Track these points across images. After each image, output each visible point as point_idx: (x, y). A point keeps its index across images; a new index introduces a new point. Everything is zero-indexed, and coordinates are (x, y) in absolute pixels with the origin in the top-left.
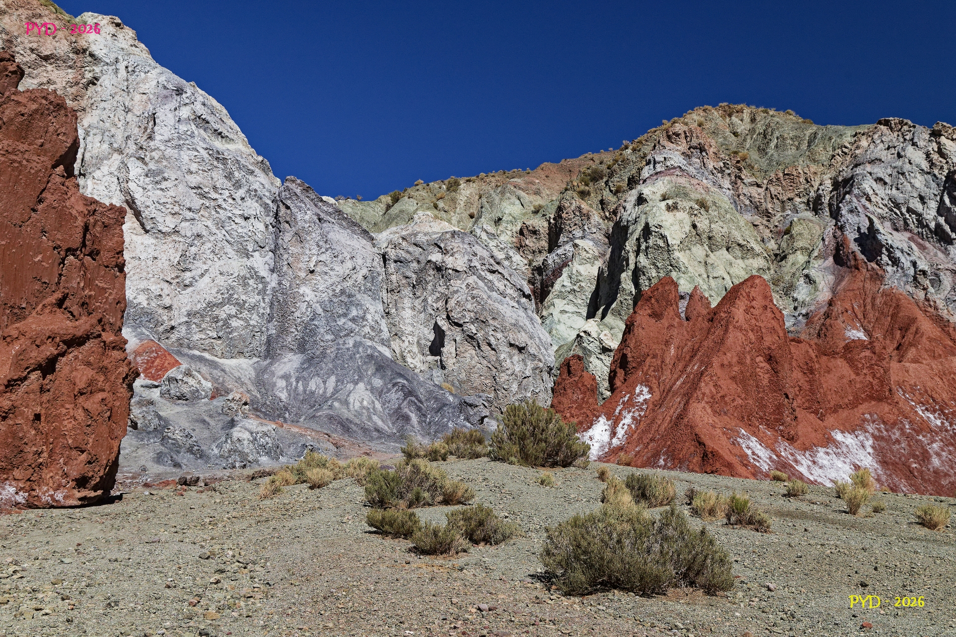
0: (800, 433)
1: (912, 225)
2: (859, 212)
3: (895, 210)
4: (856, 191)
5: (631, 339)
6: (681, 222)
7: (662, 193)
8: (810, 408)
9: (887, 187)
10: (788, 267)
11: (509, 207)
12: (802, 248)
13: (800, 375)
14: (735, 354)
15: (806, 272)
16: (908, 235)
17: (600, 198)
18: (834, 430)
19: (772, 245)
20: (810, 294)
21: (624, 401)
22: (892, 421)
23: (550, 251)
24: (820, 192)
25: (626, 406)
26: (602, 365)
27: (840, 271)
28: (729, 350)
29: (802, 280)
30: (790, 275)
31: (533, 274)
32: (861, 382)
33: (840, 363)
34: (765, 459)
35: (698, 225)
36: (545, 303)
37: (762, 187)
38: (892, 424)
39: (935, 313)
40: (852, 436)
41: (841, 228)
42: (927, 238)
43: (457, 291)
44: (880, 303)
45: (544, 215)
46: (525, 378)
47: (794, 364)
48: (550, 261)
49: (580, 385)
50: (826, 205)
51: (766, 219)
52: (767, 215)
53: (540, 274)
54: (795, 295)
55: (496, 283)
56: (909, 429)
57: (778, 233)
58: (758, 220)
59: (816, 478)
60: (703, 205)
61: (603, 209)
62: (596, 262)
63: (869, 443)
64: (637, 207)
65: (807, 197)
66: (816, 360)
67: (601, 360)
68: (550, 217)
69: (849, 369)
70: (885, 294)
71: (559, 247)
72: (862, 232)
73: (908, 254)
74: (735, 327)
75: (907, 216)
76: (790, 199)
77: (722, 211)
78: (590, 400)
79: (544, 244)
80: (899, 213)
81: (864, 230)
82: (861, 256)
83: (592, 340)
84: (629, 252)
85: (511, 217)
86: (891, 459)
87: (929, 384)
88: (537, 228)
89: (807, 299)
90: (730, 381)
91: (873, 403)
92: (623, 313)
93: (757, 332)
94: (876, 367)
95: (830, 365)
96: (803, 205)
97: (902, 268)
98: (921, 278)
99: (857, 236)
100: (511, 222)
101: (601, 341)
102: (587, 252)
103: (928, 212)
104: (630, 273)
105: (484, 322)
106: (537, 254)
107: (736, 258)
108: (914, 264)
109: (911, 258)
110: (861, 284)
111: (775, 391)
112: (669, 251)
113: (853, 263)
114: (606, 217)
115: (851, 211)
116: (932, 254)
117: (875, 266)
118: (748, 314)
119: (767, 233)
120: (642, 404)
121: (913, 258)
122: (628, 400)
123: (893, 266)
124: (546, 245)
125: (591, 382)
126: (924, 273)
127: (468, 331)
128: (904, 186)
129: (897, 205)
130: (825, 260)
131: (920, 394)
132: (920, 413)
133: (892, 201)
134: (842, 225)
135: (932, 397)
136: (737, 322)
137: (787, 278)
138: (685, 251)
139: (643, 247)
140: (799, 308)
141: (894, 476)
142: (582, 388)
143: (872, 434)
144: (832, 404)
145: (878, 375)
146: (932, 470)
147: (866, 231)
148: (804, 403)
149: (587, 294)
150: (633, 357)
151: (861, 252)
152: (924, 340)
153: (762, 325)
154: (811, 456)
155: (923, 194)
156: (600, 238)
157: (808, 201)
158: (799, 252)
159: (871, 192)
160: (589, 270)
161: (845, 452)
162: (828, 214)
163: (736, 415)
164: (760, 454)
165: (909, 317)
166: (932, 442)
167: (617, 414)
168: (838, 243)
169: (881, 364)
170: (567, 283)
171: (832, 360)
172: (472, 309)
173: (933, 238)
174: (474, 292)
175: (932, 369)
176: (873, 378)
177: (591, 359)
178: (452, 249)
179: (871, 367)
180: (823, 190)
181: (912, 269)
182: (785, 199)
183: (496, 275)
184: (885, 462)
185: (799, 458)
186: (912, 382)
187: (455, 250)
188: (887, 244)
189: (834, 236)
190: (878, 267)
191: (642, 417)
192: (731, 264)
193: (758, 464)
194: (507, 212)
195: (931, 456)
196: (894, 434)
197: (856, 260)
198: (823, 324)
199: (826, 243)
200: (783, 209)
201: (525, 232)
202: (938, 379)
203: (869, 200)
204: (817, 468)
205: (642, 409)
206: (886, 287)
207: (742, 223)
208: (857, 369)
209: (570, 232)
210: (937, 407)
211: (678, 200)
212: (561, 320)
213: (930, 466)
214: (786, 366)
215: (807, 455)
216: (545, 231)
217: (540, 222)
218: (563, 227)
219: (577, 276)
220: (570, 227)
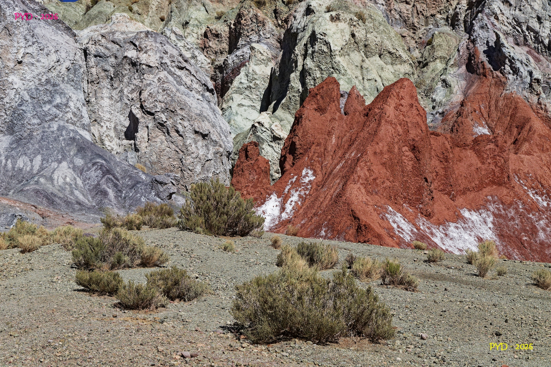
0: (435, 211)
1: (530, 41)
2: (488, 28)
3: (517, 27)
4: (487, 11)
5: (299, 130)
6: (342, 31)
7: (327, 5)
8: (444, 190)
9: (512, 8)
10: (428, 72)
11: (195, 12)
12: (441, 58)
13: (437, 163)
14: (385, 144)
15: (443, 77)
16: (526, 49)
17: (274, 8)
18: (462, 208)
19: (416, 54)
20: (446, 96)
21: (292, 182)
22: (509, 202)
23: (230, 52)
24: (458, 10)
25: (294, 186)
26: (273, 151)
27: (470, 77)
28: (381, 140)
29: (440, 84)
30: (430, 79)
31: (215, 72)
32: (486, 170)
33: (469, 154)
34: (407, 232)
35: (357, 34)
36: (225, 97)
37: (410, 4)
38: (509, 204)
39: (545, 114)
40: (477, 214)
41: (474, 41)
42: (542, 52)
43: (150, 84)
44: (502, 105)
45: (225, 21)
46: (208, 161)
47: (433, 153)
48: (230, 61)
49: (255, 167)
50: (461, 22)
51: (412, 31)
52: (414, 28)
53: (222, 72)
54: (434, 97)
55: (184, 78)
56: (522, 209)
57: (422, 44)
58: (405, 32)
59: (447, 247)
60: (361, 17)
61: (276, 18)
62: (269, 63)
63: (490, 219)
64: (305, 17)
65: (446, 14)
66: (450, 150)
67: (272, 147)
68: (231, 23)
69: (476, 159)
70: (506, 98)
71: (238, 49)
72: (490, 45)
73: (526, 65)
74: (386, 121)
75: (527, 33)
76: (433, 15)
77: (377, 23)
78: (264, 181)
79: (225, 46)
80: (520, 31)
81: (492, 44)
82: (488, 66)
83: (265, 130)
84: (297, 55)
85: (197, 22)
86: (507, 233)
87: (539, 172)
88: (219, 32)
89: (444, 100)
90: (381, 166)
91: (495, 187)
92: (291, 107)
93: (404, 126)
94: (498, 158)
95: (462, 155)
96: (443, 20)
97: (521, 77)
98: (535, 85)
99: (486, 49)
100: (197, 25)
101: (272, 131)
102: (262, 55)
103: (544, 30)
104: (298, 74)
105: (173, 112)
106: (219, 54)
107: (386, 64)
108: (531, 73)
109: (529, 69)
110: (488, 89)
111: (417, 176)
112: (331, 56)
113: (481, 71)
114: (279, 25)
115: (482, 27)
116: (545, 65)
117: (500, 74)
118: (397, 110)
119: (413, 44)
120: (307, 184)
121: (530, 68)
122: (295, 181)
123: (513, 75)
124: (227, 47)
125: (265, 165)
126: (538, 81)
127: (159, 119)
128: (526, 8)
129: (519, 24)
130: (459, 68)
131: (532, 180)
132: (531, 195)
133: (515, 20)
134: (474, 39)
135: (541, 183)
136: (388, 117)
137: (428, 82)
138: (345, 56)
139: (310, 51)
140: (437, 108)
141: (509, 247)
142: (258, 170)
143: (493, 212)
144: (462, 187)
145: (499, 164)
146: (538, 242)
147: (493, 45)
148: (439, 186)
149: (261, 90)
150: (301, 145)
151: (489, 62)
152: (536, 136)
153: (408, 120)
154: (444, 230)
155: (540, 15)
156: (273, 42)
157: (448, 17)
158: (438, 61)
159: (498, 12)
160: (263, 70)
161: (471, 226)
162: (463, 29)
163: (385, 195)
164: (404, 227)
165: (524, 117)
166: (539, 220)
167: (286, 193)
168: (470, 54)
169: (502, 155)
170: (244, 80)
171: (463, 151)
172: (162, 100)
173: (546, 52)
174: (165, 85)
175: (542, 160)
176: (495, 166)
177: (264, 146)
178: (146, 47)
179: (494, 158)
180: (460, 9)
181: (529, 77)
182: (429, 15)
183: (184, 72)
184: (502, 235)
185: (434, 231)
186: (526, 171)
187: (148, 48)
188: (510, 56)
189: (468, 48)
190: (501, 75)
191: (307, 195)
192: (382, 69)
193: (402, 236)
194: (193, 17)
195: (538, 231)
196: (510, 213)
197: (484, 68)
198: (456, 122)
199: (461, 53)
200: (427, 24)
201: (209, 34)
202: (546, 169)
203: (497, 19)
204: (448, 240)
205: (307, 189)
206: (508, 92)
207: (392, 34)
208: (483, 158)
209: (248, 36)
210: (545, 191)
211: (340, 12)
212: (238, 112)
213: (537, 239)
214: (427, 155)
215: (441, 229)
216: (226, 35)
217: (222, 27)
218: (242, 31)
219: (253, 75)
220: (248, 32)
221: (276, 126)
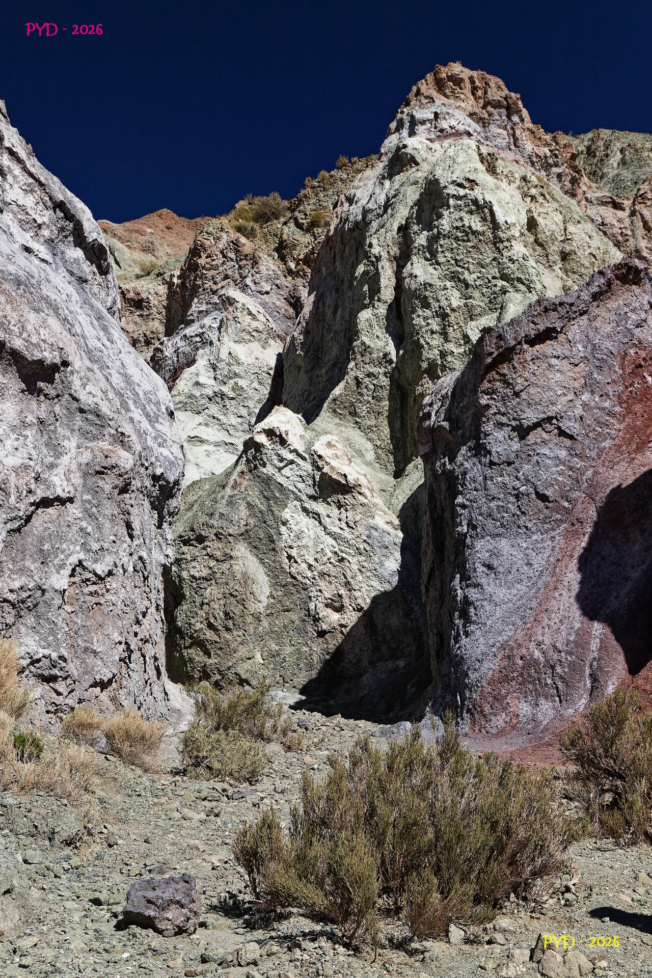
23: (170, 332)
26: (320, 530)
35: (540, 220)
37: (623, 209)
45: (160, 276)
48: (168, 352)
61: (282, 258)
62: (272, 342)
64: (387, 183)
67: (317, 516)
68: (172, 275)
71: (189, 323)
79: (157, 325)
83: (291, 456)
84: (378, 259)
88: (144, 296)
101: (316, 460)
102: (254, 318)
104: (382, 310)
112: (497, 241)
114: (290, 272)
124: (162, 329)
139: (421, 240)
149: (251, 404)
160: (257, 354)
170: (206, 378)
177: (287, 514)
209: (214, 292)
216: (160, 302)
217: (150, 286)
218: (199, 282)
219: (229, 364)
220: (215, 283)
221: (329, 445)
